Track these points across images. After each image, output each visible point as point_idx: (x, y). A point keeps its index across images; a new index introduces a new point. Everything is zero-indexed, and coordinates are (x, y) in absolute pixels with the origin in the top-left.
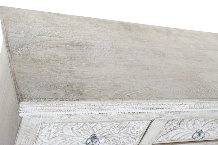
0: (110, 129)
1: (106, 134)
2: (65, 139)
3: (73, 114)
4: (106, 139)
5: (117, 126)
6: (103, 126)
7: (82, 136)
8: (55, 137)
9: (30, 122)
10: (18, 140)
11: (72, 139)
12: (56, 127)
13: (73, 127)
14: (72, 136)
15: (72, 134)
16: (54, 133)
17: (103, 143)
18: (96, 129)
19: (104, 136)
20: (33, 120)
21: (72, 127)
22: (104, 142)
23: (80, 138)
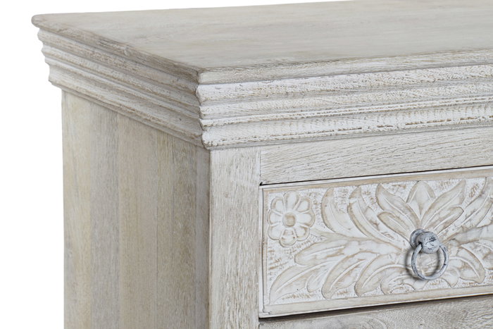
0: (463, 206)
1: (456, 231)
2: (340, 253)
3: (336, 132)
4: (462, 253)
5: (478, 193)
6: (437, 194)
7: (386, 239)
8: (312, 245)
9: (232, 179)
10: (215, 253)
11: (361, 251)
12: (304, 205)
13: (352, 201)
14: (360, 241)
15: (356, 233)
16: (305, 229)
17: (459, 269)
18: (421, 209)
19: (452, 238)
20: (238, 170)
21: (347, 201)
22: (460, 265)
23: (384, 249)
